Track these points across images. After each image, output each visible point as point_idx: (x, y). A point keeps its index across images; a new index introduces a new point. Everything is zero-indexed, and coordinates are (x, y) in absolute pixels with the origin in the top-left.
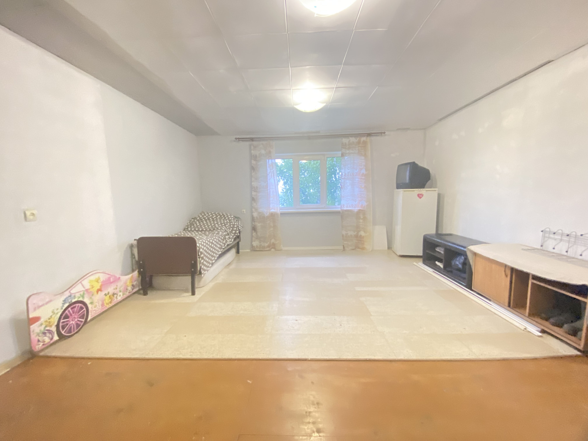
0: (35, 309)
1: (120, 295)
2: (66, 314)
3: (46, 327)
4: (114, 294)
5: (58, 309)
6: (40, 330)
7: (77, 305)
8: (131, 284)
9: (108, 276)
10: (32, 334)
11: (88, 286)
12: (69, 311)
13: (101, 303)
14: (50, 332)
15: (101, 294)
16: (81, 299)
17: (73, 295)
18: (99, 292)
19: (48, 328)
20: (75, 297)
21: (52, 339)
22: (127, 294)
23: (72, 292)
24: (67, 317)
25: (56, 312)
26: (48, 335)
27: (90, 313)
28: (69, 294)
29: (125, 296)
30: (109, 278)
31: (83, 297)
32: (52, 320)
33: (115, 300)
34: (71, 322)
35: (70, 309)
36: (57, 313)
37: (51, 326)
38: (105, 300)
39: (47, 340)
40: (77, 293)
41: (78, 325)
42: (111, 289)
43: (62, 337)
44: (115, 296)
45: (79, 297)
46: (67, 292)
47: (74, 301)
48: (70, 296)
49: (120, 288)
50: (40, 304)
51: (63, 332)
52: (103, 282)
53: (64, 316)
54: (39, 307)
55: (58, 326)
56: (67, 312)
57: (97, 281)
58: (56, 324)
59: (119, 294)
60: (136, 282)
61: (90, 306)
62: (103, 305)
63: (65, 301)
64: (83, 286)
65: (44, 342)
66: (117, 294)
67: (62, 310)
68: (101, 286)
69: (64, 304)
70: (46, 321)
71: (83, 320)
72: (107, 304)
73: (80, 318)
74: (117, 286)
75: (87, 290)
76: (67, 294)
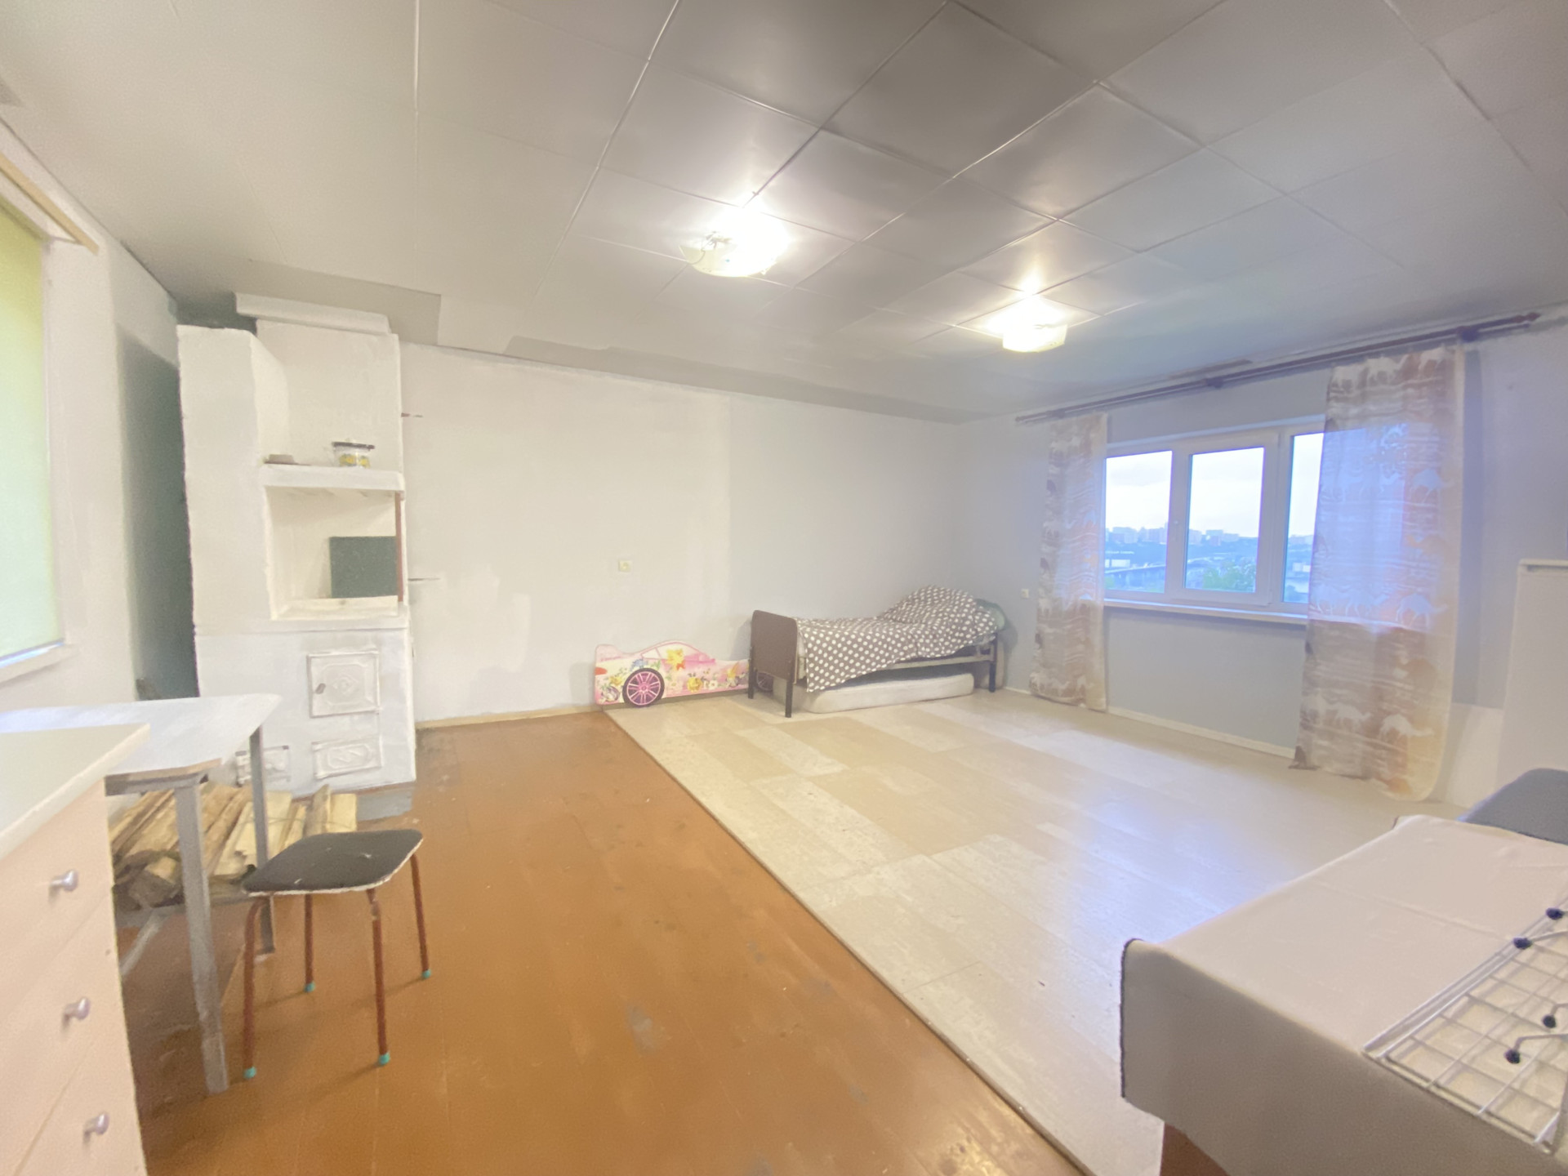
0: (602, 660)
1: (713, 685)
2: (635, 679)
3: (611, 683)
4: (703, 679)
5: (626, 669)
6: (605, 684)
7: (650, 673)
8: (734, 675)
9: (693, 652)
10: (596, 684)
11: (665, 656)
12: (639, 676)
13: (681, 683)
14: (615, 690)
15: (682, 673)
16: (655, 668)
17: (645, 660)
18: (681, 669)
19: (613, 685)
20: (647, 663)
21: (616, 699)
22: (726, 687)
23: (644, 655)
24: (635, 682)
25: (624, 671)
26: (613, 692)
27: (665, 691)
28: (641, 657)
29: (721, 689)
30: (697, 656)
31: (658, 666)
32: (618, 678)
33: (705, 688)
34: (641, 691)
35: (640, 674)
36: (625, 674)
37: (617, 685)
38: (688, 681)
39: (611, 697)
40: (651, 659)
41: (648, 699)
42: (699, 671)
43: (628, 704)
44: (705, 682)
45: (652, 666)
46: (639, 654)
47: (645, 667)
48: (642, 660)
49: (714, 674)
50: (608, 656)
51: (630, 697)
52: (686, 657)
53: (632, 679)
54: (607, 659)
55: (624, 688)
56: (636, 676)
57: (679, 653)
58: (623, 684)
59: (712, 682)
60: (744, 675)
61: (666, 682)
62: (685, 687)
63: (635, 663)
64: (658, 652)
65: (608, 698)
66: (709, 681)
67: (631, 673)
68: (684, 661)
69: (633, 666)
70: (612, 677)
71: (657, 695)
72: (692, 688)
73: (652, 690)
74: (709, 669)
75: (664, 660)
76: (637, 657)
